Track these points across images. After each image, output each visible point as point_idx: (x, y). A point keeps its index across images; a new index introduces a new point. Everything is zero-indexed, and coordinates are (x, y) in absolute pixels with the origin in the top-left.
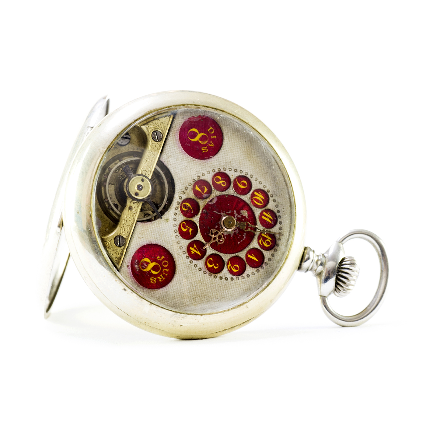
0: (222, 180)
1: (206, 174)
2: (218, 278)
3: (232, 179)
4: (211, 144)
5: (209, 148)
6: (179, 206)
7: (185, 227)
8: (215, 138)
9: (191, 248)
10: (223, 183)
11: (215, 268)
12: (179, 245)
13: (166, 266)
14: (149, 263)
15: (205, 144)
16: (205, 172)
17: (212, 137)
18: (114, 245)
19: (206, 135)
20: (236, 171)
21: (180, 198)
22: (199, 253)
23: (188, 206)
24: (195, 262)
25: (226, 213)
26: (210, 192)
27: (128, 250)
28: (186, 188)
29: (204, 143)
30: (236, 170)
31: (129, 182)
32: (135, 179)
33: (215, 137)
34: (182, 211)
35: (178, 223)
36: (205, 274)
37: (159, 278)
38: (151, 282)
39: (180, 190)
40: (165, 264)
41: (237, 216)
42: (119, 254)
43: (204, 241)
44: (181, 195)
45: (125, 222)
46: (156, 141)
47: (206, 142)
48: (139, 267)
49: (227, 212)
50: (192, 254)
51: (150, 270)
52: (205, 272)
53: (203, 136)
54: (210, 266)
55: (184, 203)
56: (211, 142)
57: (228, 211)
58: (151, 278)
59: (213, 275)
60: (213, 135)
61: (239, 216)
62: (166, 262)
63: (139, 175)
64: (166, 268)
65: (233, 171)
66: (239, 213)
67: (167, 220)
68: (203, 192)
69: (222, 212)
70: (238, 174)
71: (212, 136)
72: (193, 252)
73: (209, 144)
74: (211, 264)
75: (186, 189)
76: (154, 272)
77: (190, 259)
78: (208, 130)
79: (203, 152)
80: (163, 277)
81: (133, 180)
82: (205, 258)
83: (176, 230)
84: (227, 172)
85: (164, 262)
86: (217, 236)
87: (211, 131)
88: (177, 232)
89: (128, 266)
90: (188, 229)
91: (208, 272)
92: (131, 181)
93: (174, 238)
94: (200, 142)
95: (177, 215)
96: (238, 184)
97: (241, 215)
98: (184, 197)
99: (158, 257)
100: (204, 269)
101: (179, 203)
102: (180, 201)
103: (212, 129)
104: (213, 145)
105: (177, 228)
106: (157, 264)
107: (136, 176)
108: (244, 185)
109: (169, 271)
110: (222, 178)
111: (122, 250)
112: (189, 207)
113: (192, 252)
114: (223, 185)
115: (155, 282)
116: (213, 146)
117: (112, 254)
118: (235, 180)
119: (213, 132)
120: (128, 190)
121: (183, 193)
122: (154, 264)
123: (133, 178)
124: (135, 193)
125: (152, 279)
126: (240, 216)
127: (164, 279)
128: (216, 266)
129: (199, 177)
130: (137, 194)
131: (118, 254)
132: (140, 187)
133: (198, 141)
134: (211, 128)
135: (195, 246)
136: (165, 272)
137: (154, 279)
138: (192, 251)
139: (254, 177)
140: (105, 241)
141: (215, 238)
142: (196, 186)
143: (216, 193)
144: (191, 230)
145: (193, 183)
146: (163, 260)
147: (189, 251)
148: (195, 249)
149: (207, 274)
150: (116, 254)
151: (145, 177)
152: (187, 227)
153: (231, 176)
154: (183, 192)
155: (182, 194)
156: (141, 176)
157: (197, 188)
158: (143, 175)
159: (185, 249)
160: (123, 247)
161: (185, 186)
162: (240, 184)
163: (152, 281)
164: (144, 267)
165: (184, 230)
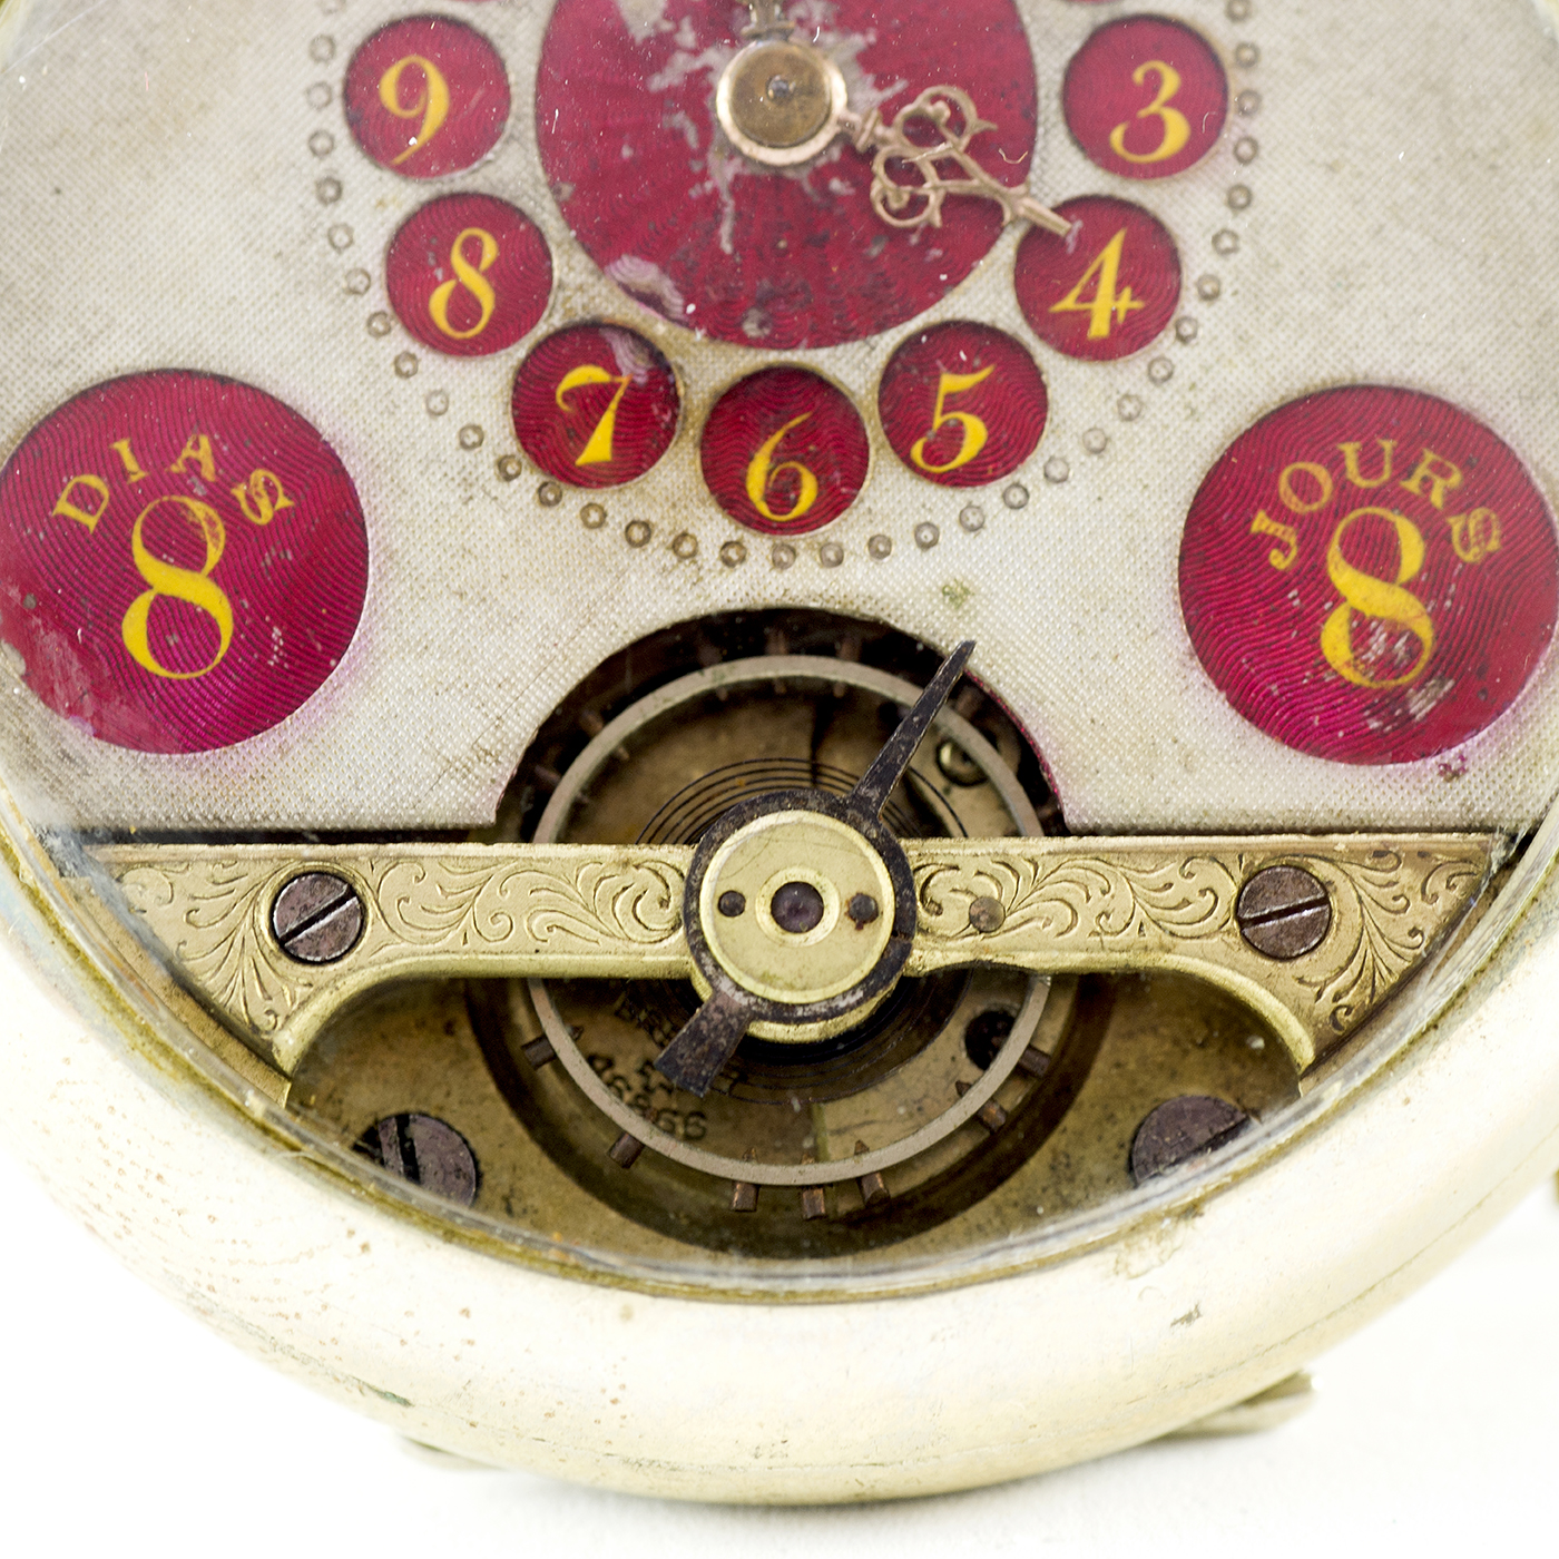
0: (450, 274)
1: (459, 416)
2: (1244, 33)
3: (407, 196)
4: (194, 466)
5: (234, 467)
6: (800, 541)
7: (955, 434)
8: (133, 450)
9: (1099, 328)
10: (473, 253)
11: (1171, 82)
12: (1116, 428)
13: (1321, 473)
14: (1356, 614)
15: (212, 513)
16: (447, 430)
17: (134, 478)
18: (1336, 946)
19: (138, 527)
20: (331, 190)
21: (731, 556)
22: (1111, 255)
23: (769, 473)
24: (1197, 262)
25: (701, 153)
26: (588, 338)
27: (1322, 819)
28: (637, 533)
29: (212, 523)
30: (331, 192)
31: (791, 1007)
32: (748, 973)
33: (123, 447)
34: (834, 503)
35: (945, 504)
36: (1254, 145)
37: (1437, 498)
38: (1494, 545)
39: (677, 580)
40: (1306, 486)
41: (695, 53)
42: (1391, 876)
43: (1005, 248)
44: (710, 555)
45: (1115, 922)
46: (363, 911)
47: (200, 510)
48: (1420, 684)
49: (692, 138)
50: (1137, 305)
51: (1411, 586)
52: (1245, 149)
53: (156, 548)
54: (1177, 131)
55: (764, 509)
56: (178, 467)
57: (677, 135)
58: (1469, 557)
59: (1237, 81)
60: (115, 472)
61: (688, 37)
62: (1291, 481)
63: (699, 946)
64: (1336, 464)
65: (341, 212)
66: (663, 46)
67: (955, 596)
68: (614, 387)
69: (708, 186)
70: (350, 161)
71: (125, 474)
72: (1126, 302)
73: (204, 481)
74: (1156, 128)
75: (639, 534)
76: (1412, 552)
77: (1189, 304)
78: (91, 522)
79: (283, 502)
80: (1422, 471)
81: (765, 979)
82: (1132, 191)
83: (1004, 496)
84: (370, 251)
85: (1294, 504)
86: (923, 157)
87: (84, 498)
88: (1017, 485)
89: (1451, 774)
90: (953, 402)
91: (1234, 128)
92: (775, 995)
93: (1076, 492)
94: (214, 555)
95: (881, 530)
96: (429, 129)
97: (667, 26)
98: (714, 528)
99: (1278, 560)
100: (1220, 167)
101: (775, 549)
102: (759, 546)
103: (71, 499)
104: (196, 446)
105: (988, 496)
106: (1334, 553)
107: (717, 966)
108: (413, 85)
109: (1349, 440)
110: (436, 284)
111: (1347, 867)
112: (777, 456)
113: (1130, 312)
114: (490, 251)
115: (1479, 513)
116: (204, 441)
117: (1414, 932)
118: (412, 169)
119: (93, 481)
120: (853, 990)
121: (686, 548)
122: (1343, 576)
123: (748, 984)
124: (859, 927)
125: (1475, 550)
126: (678, 29)
127: (1429, 456)
128: (1154, 81)
129: (501, 464)
130: (862, 912)
131: (1395, 890)
132: (796, 907)
133: (213, 575)
134: (64, 507)
135: (1069, 303)
136: (1370, 464)
137: (1465, 530)
138: (1114, 314)
139: (324, 26)
140: (1336, 1024)
141: (947, 168)
142: (581, 461)
143: (580, 288)
144: (950, 383)
145: (575, 499)
146: (1280, 513)
147: (1130, 337)
148: (1088, 296)
149: (1255, 127)
150: (1402, 901)
151: (692, 892)
152: (938, 421)
153: (395, 215)
154: (675, 547)
155: (694, 554)
156: (700, 932)
157: (599, 447)
158: (689, 916)
159: (1129, 373)
160: (1322, 870)
161: (624, 555)
162: (422, 116)
163: (1487, 539)
164: (1400, 644)
165: (976, 434)
